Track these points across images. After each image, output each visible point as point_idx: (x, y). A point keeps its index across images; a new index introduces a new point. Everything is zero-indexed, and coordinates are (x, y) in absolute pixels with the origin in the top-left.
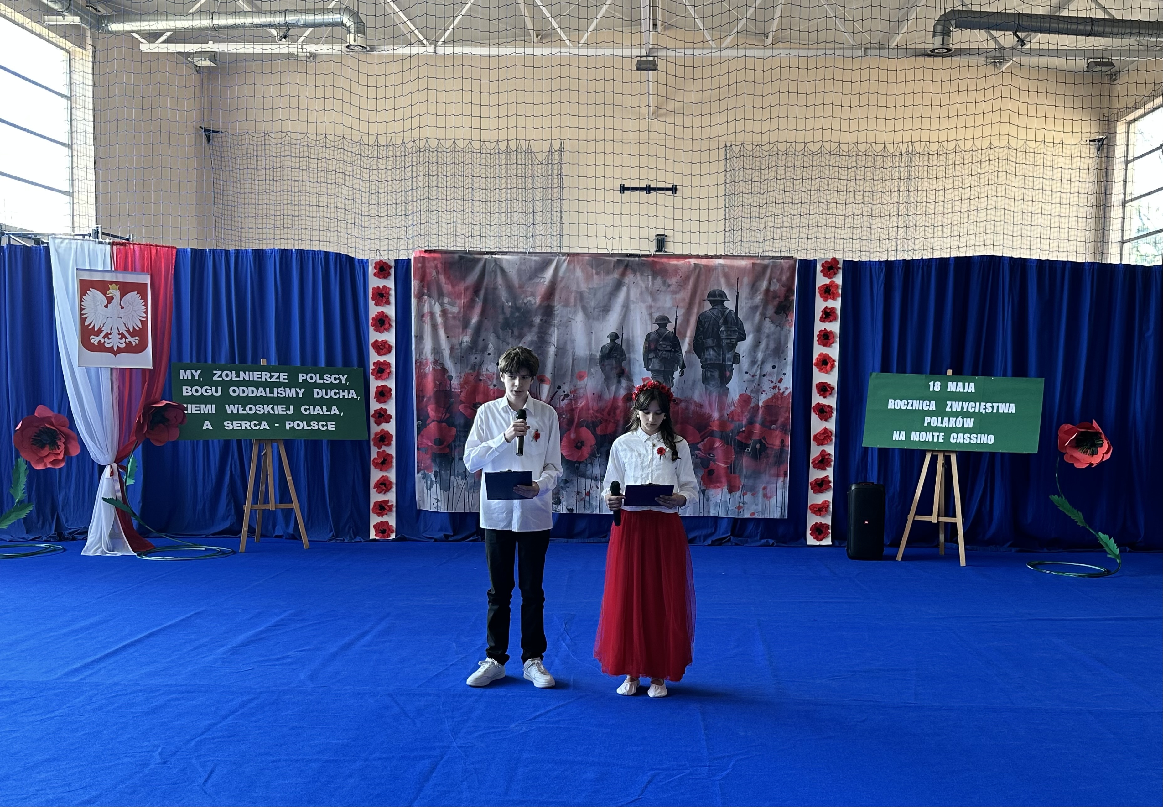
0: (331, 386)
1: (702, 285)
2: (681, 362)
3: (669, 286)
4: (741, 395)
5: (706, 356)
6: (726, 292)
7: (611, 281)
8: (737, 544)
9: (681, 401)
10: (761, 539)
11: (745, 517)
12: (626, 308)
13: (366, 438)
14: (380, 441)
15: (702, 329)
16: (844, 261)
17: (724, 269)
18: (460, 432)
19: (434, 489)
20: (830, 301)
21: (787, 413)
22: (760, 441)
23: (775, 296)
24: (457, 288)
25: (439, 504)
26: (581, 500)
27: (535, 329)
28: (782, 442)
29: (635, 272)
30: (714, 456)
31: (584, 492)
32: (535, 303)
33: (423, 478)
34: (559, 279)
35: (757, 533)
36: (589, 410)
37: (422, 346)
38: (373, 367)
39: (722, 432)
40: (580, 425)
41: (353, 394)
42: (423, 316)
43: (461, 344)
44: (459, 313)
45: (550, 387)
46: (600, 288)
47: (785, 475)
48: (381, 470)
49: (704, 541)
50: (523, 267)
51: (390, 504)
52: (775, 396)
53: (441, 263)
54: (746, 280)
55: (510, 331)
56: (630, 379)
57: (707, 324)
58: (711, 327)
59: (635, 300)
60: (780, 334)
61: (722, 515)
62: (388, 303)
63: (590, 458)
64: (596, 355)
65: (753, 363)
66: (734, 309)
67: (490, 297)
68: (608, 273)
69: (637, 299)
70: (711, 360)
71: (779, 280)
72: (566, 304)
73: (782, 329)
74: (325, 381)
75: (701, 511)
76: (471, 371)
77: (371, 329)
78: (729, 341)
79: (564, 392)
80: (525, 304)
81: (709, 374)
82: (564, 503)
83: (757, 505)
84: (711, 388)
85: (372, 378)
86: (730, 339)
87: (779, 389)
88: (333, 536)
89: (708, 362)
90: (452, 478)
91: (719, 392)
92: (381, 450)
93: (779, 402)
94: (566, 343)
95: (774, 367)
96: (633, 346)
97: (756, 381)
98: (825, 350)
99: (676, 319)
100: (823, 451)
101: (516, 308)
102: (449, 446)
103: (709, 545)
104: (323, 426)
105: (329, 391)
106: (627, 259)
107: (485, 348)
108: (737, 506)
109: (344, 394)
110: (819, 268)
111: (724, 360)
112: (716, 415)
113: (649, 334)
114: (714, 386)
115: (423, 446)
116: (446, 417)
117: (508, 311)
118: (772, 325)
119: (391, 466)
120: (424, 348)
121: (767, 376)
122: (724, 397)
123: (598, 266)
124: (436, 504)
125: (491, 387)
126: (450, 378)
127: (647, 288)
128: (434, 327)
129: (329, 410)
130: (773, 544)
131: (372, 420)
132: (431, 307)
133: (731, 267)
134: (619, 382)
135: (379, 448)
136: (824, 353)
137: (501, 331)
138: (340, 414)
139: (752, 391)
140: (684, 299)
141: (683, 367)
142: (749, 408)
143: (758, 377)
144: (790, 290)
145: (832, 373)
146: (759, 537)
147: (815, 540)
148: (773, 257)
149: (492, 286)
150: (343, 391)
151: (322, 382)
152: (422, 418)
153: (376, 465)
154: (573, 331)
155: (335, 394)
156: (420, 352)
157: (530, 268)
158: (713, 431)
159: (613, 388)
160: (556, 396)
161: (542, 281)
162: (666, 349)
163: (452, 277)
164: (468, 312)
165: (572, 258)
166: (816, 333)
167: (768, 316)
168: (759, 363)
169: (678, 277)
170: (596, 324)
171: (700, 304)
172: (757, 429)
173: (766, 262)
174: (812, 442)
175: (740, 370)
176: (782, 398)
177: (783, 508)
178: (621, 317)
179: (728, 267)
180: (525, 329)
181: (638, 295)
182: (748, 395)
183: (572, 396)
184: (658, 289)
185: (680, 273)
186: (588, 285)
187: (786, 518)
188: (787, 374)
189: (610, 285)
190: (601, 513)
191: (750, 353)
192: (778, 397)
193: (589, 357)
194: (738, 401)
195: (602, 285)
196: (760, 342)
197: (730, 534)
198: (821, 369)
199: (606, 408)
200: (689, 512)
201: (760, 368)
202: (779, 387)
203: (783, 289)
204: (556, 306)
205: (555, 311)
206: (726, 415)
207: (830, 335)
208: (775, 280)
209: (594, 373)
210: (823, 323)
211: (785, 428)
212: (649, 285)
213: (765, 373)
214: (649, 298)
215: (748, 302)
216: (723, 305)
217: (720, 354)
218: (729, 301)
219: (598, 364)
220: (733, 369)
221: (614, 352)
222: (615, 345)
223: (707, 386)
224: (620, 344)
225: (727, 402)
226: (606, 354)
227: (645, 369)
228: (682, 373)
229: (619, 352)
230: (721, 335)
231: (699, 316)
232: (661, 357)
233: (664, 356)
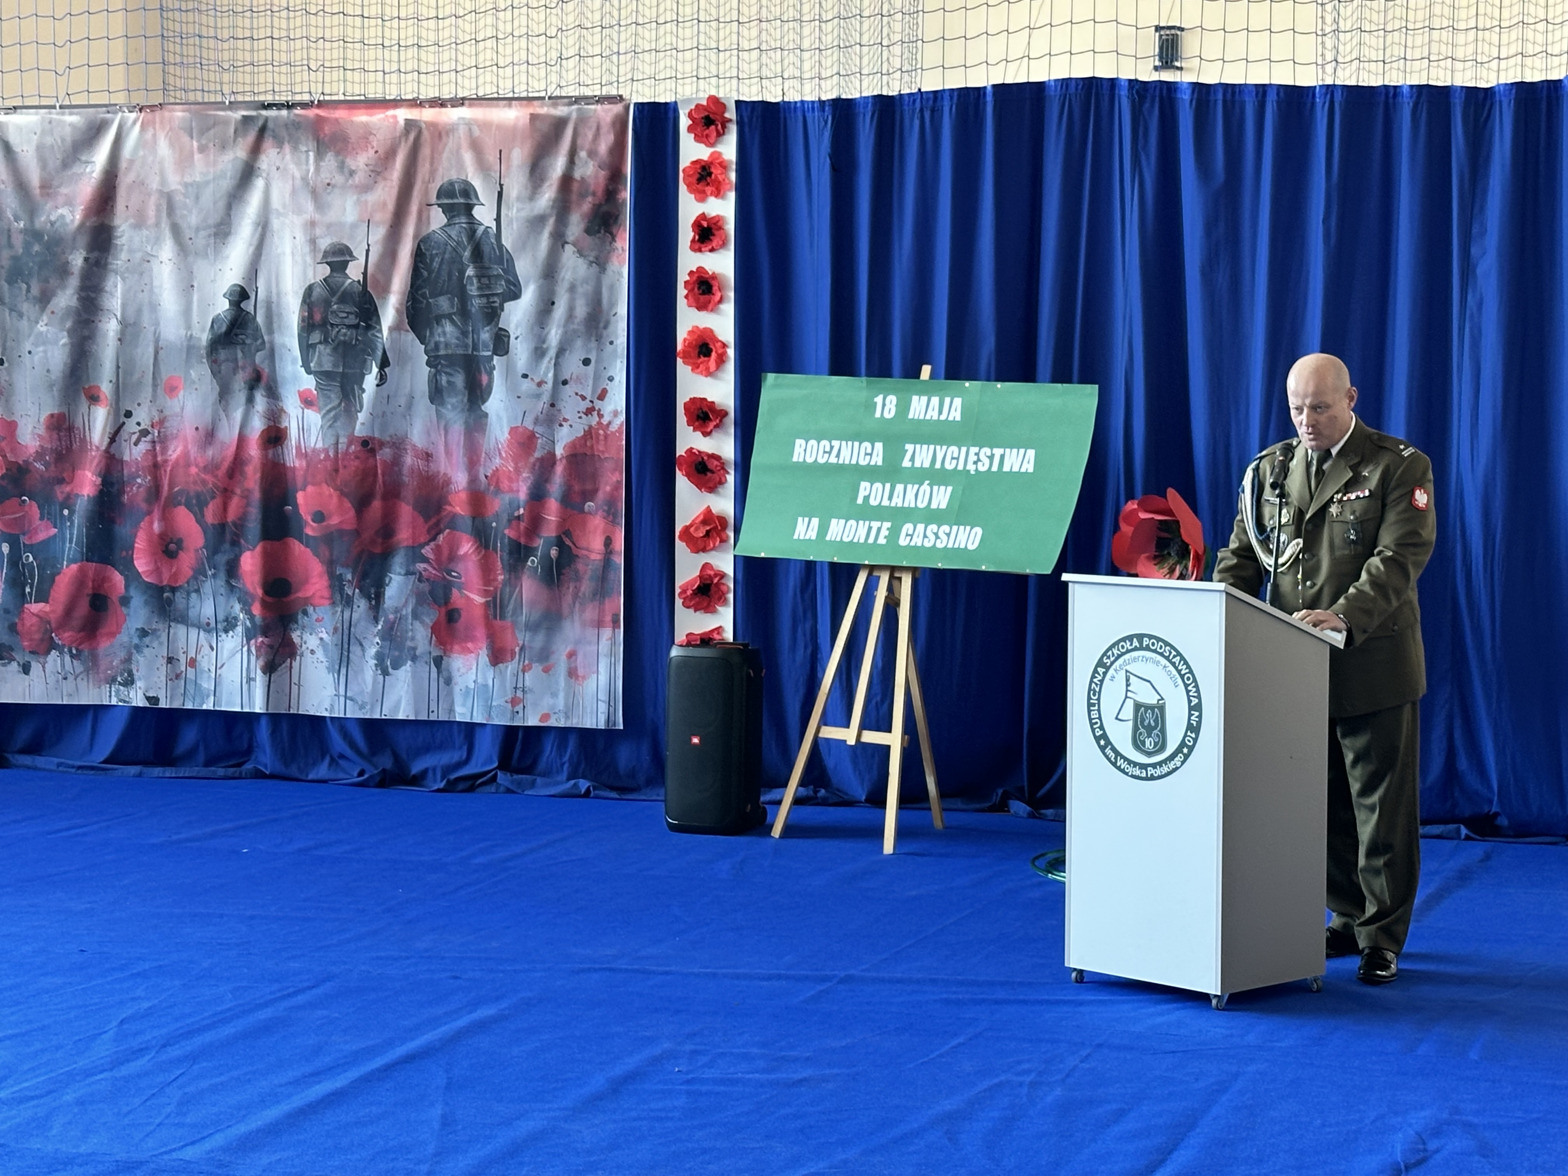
1: (423, 171)
2: (379, 353)
3: (352, 173)
4: (513, 431)
5: (436, 339)
6: (477, 183)
7: (230, 166)
8: (509, 791)
9: (382, 444)
10: (568, 779)
11: (531, 723)
12: (263, 228)
15: (425, 274)
16: (738, 103)
17: (470, 129)
20: (712, 200)
21: (617, 474)
22: (558, 541)
23: (586, 190)
26: (178, 676)
27: (74, 282)
28: (608, 542)
29: (279, 143)
30: (459, 576)
31: (183, 659)
34: (123, 165)
35: (563, 765)
36: (188, 465)
39: (474, 518)
40: (172, 502)
45: (110, 413)
46: (207, 183)
47: (615, 623)
50: (49, 140)
52: (589, 433)
54: (519, 156)
55: (24, 287)
56: (273, 394)
57: (437, 260)
58: (445, 267)
59: (280, 208)
60: (599, 283)
61: (478, 719)
63: (195, 578)
64: (200, 339)
65: (539, 352)
66: (493, 225)
68: (223, 146)
69: (284, 206)
70: (447, 345)
71: (592, 155)
72: (140, 224)
73: (603, 269)
75: (433, 707)
78: (485, 300)
79: (139, 424)
80: (52, 224)
81: (444, 379)
82: (139, 684)
83: (554, 695)
84: (448, 412)
86: (488, 296)
87: (600, 416)
89: (442, 352)
91: (466, 421)
93: (598, 448)
94: (139, 311)
95: (586, 362)
96: (280, 315)
97: (546, 398)
98: (703, 320)
99: (368, 251)
100: (706, 566)
101: (34, 234)
103: (438, 791)
106: (264, 113)
108: (510, 697)
110: (684, 122)
111: (475, 347)
112: (460, 479)
113: (309, 290)
114: (454, 407)
117: (18, 243)
118: (581, 261)
121: (571, 383)
122: (477, 435)
123: (203, 131)
127: (304, 179)
130: (588, 791)
133: (485, 126)
134: (250, 400)
136: (702, 326)
137: (6, 287)
139: (536, 421)
140: (385, 204)
141: (384, 363)
142: (533, 459)
143: (550, 386)
144: (617, 175)
145: (719, 374)
146: (565, 775)
148: (578, 100)
154: (154, 284)
157: (63, 140)
158: (454, 515)
159: (238, 415)
160: (124, 434)
161: (88, 170)
162: (347, 321)
165: (150, 116)
166: (683, 276)
167: (571, 237)
168: (552, 353)
169: (371, 152)
170: (201, 268)
171: (420, 214)
172: (552, 513)
173: (561, 111)
174: (677, 541)
175: (509, 371)
176: (605, 437)
177: (612, 703)
178: (251, 249)
179: (479, 126)
180: (53, 282)
181: (287, 196)
182: (530, 431)
183: (156, 434)
184: (328, 181)
185: (375, 144)
186: (183, 176)
187: (621, 727)
188: (617, 379)
189: (229, 174)
190: (217, 708)
191: (532, 329)
192: (598, 435)
193: (185, 344)
194: (508, 446)
195: (211, 177)
196: (553, 303)
197: (496, 765)
198: (695, 367)
199: (221, 462)
200: (404, 711)
201: (555, 365)
202: (599, 410)
203: (603, 174)
204: (119, 227)
205: (118, 237)
206: (483, 478)
207: (713, 282)
208: (583, 154)
209: (196, 380)
210: (698, 254)
211: (613, 510)
212: (308, 171)
213: (568, 377)
214: (309, 204)
215: (523, 209)
216: (472, 215)
217: (467, 332)
218: (483, 205)
219: (205, 360)
220: (494, 369)
221: (238, 331)
222: (239, 315)
223: (439, 408)
224: (253, 313)
225: (485, 446)
226: (220, 336)
227: (303, 369)
228: (381, 379)
229: (249, 331)
230: (468, 287)
231: (421, 241)
232: (336, 342)
233: (342, 338)
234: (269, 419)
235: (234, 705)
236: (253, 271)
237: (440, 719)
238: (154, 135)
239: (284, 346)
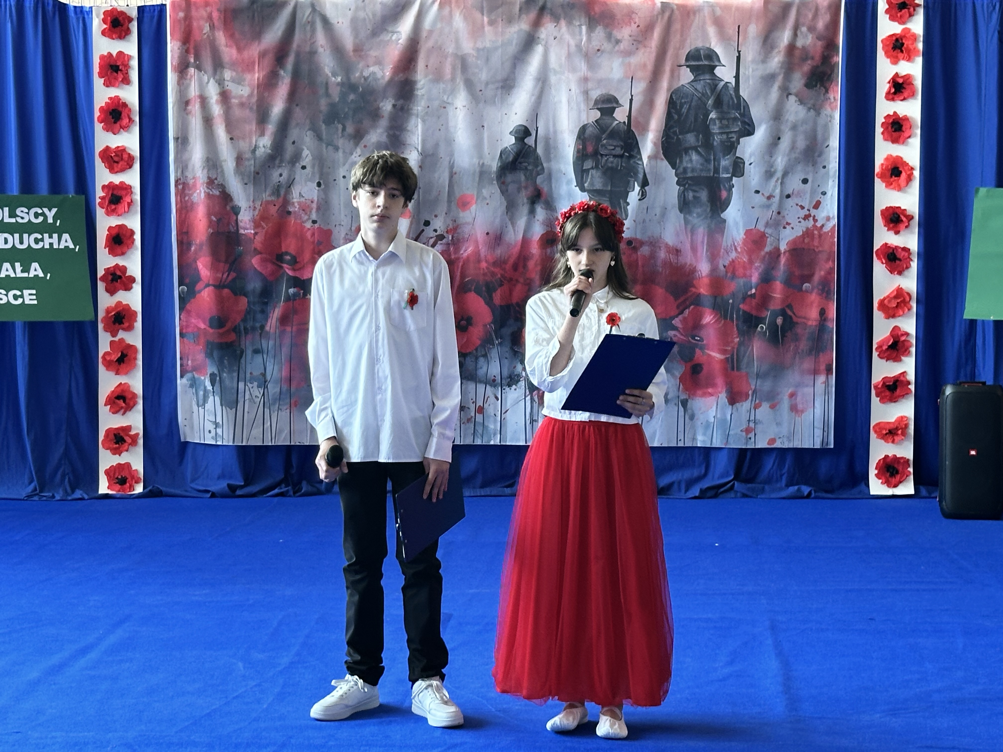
0: (29, 228)
1: (675, 40)
2: (641, 176)
3: (618, 42)
4: (747, 232)
5: (685, 164)
6: (719, 50)
7: (515, 36)
8: (745, 496)
9: (642, 243)
10: (788, 486)
11: (759, 446)
12: (543, 82)
13: (91, 317)
14: (114, 323)
15: (676, 117)
17: (713, 10)
18: (254, 304)
19: (209, 405)
20: (902, 63)
21: (830, 263)
22: (783, 313)
23: (805, 55)
24: (246, 54)
25: (219, 431)
26: (469, 420)
27: (384, 123)
28: (823, 312)
29: (556, 19)
30: (702, 340)
31: (472, 407)
32: (383, 77)
33: (191, 386)
34: (424, 34)
35: (781, 476)
36: (479, 261)
37: (186, 156)
38: (103, 194)
39: (715, 297)
40: (464, 290)
41: (67, 241)
42: (187, 103)
43: (254, 151)
44: (250, 96)
45: (411, 223)
46: (496, 49)
47: (829, 371)
48: (117, 373)
49: (686, 491)
50: (362, 14)
51: (133, 433)
52: (808, 233)
53: (219, 10)
54: (753, 30)
55: (340, 127)
56: (550, 206)
57: (686, 107)
58: (692, 112)
59: (557, 68)
60: (815, 123)
61: (717, 443)
62: (127, 81)
63: (483, 346)
64: (490, 166)
65: (769, 174)
66: (733, 81)
67: (305, 67)
68: (510, 21)
69: (561, 66)
70: (693, 170)
71: (811, 29)
72: (437, 78)
73: (818, 113)
74: (20, 220)
75: (681, 436)
76: (273, 198)
77: (98, 127)
78: (725, 136)
79: (435, 231)
80: (366, 79)
81: (690, 195)
83: (779, 424)
84: (694, 219)
85: (100, 213)
86: (727, 133)
87: (815, 220)
88: (35, 489)
89: (689, 175)
90: (241, 385)
91: (709, 226)
92: (116, 339)
93: (816, 243)
94: (437, 145)
95: (805, 181)
96: (556, 148)
97: (775, 207)
98: (896, 150)
99: (631, 100)
100: (896, 328)
101: (349, 86)
102: (235, 329)
103: (695, 498)
104: (16, 297)
105: (25, 236)
107: (296, 157)
108: (744, 427)
109: (51, 241)
110: (882, 7)
111: (716, 170)
112: (704, 268)
113: (584, 128)
114: (699, 215)
115: (190, 330)
116: (230, 278)
117: (335, 93)
118: (801, 107)
119: (134, 366)
120: (190, 159)
121: (792, 197)
122: (718, 236)
123: (492, 9)
124: (213, 432)
125: (308, 225)
126: (236, 211)
127: (578, 46)
128: (208, 121)
129: (26, 269)
130: (810, 493)
131: (101, 286)
132: (202, 86)
133: (727, 8)
134: (532, 212)
135: (114, 335)
136: (895, 154)
137: (324, 127)
138: (46, 276)
139: (767, 225)
140: (645, 65)
141: (645, 183)
142: (763, 253)
143: (776, 199)
144: (831, 46)
145: (909, 190)
146: (784, 483)
147: (885, 487)
149: (307, 49)
150: (51, 237)
151: (13, 220)
152: (187, 281)
153: (109, 365)
154: (451, 124)
155: (37, 241)
156: (183, 166)
157: (374, 15)
158: (699, 295)
159: (522, 223)
161: (395, 38)
162: (614, 152)
163: (237, 35)
164: (266, 94)
166: (880, 119)
167: (794, 91)
168: (779, 174)
169: (634, 26)
170: (490, 112)
171: (672, 72)
172: (778, 291)
174: (875, 311)
175: (745, 188)
176: (820, 236)
177: (826, 429)
178: (533, 98)
179: (720, 8)
180: (366, 122)
181: (563, 59)
182: (761, 232)
183: (450, 238)
184: (597, 48)
185: (637, 20)
186: (475, 43)
187: (832, 447)
188: (829, 194)
189: (514, 42)
190: (502, 443)
191: (763, 158)
192: (813, 234)
193: (478, 170)
194: (743, 243)
195: (500, 43)
196: (779, 138)
197: (732, 477)
198: (889, 185)
199: (508, 258)
200: (658, 441)
201: (781, 183)
202: (814, 216)
203: (820, 44)
204: (420, 81)
205: (418, 89)
206: (722, 268)
207: (904, 123)
208: (804, 29)
209: (488, 197)
210: (892, 103)
211: (826, 289)
212: (582, 40)
213: (790, 192)
214: (583, 64)
215: (757, 69)
216: (714, 73)
217: (710, 160)
218: (724, 66)
219: (495, 182)
220: (733, 186)
221: (522, 160)
222: (523, 148)
223: (687, 216)
224: (533, 146)
225: (724, 244)
226: (509, 163)
227: (577, 188)
228: (642, 195)
229: (531, 160)
230: (711, 127)
231: (672, 93)
232: (606, 167)
233: (610, 165)
234: (547, 226)
235: (518, 440)
236: (535, 115)
237: (686, 445)
238: (451, 12)
239: (560, 171)
